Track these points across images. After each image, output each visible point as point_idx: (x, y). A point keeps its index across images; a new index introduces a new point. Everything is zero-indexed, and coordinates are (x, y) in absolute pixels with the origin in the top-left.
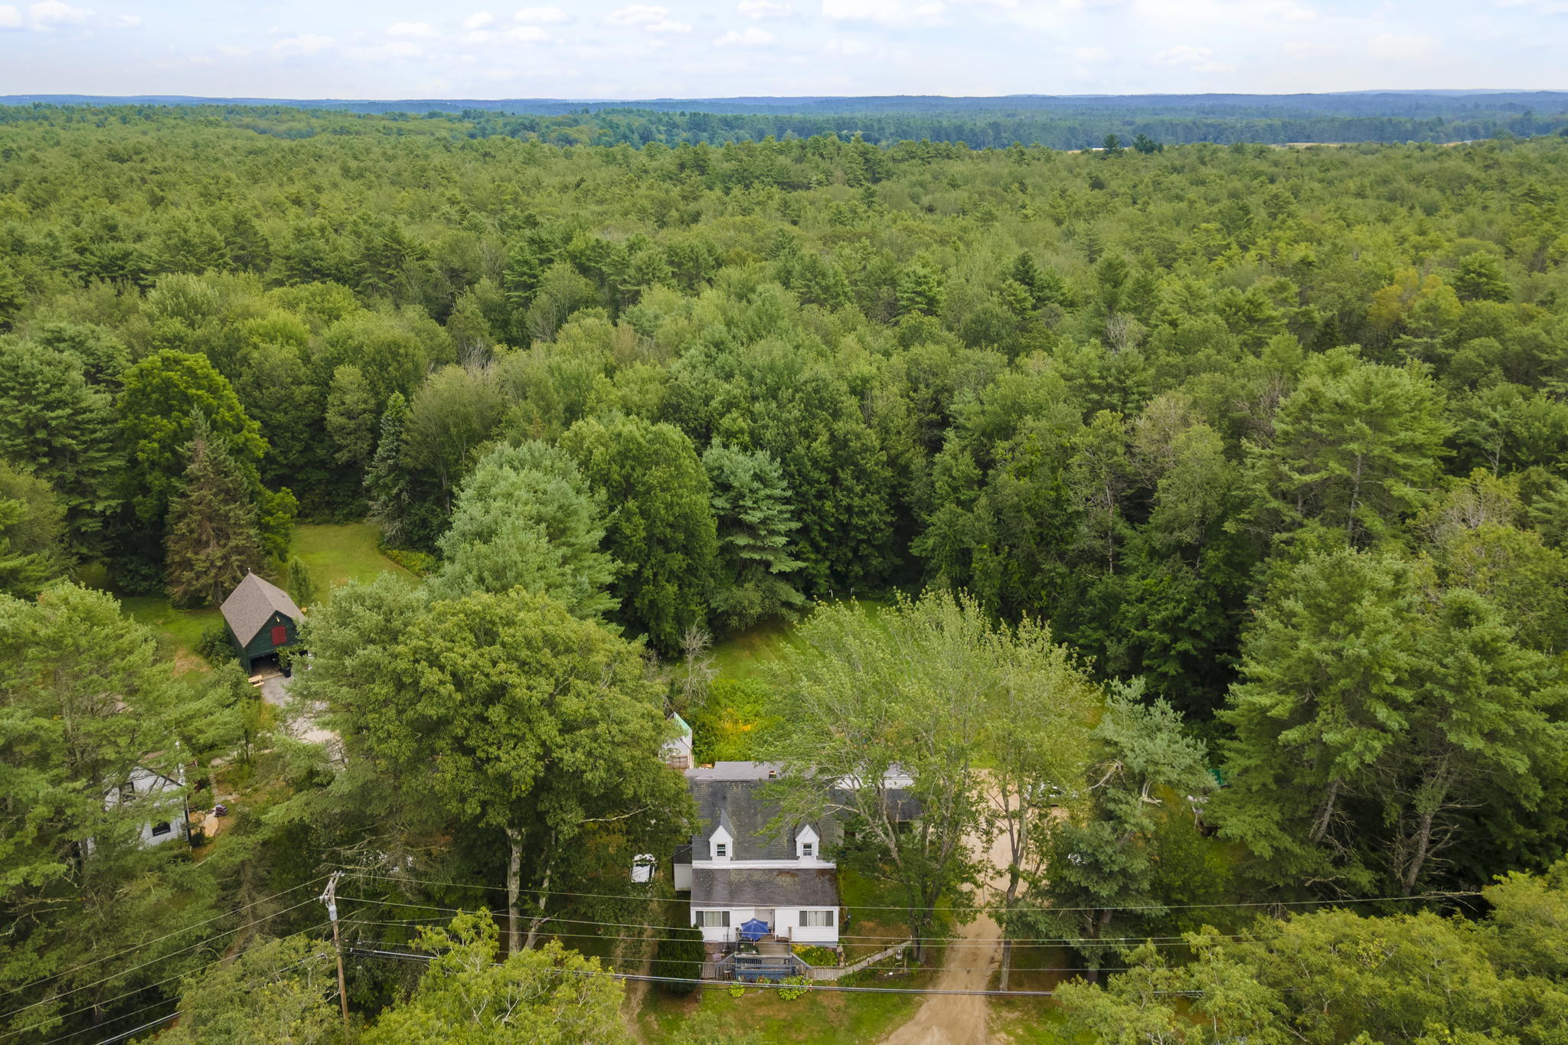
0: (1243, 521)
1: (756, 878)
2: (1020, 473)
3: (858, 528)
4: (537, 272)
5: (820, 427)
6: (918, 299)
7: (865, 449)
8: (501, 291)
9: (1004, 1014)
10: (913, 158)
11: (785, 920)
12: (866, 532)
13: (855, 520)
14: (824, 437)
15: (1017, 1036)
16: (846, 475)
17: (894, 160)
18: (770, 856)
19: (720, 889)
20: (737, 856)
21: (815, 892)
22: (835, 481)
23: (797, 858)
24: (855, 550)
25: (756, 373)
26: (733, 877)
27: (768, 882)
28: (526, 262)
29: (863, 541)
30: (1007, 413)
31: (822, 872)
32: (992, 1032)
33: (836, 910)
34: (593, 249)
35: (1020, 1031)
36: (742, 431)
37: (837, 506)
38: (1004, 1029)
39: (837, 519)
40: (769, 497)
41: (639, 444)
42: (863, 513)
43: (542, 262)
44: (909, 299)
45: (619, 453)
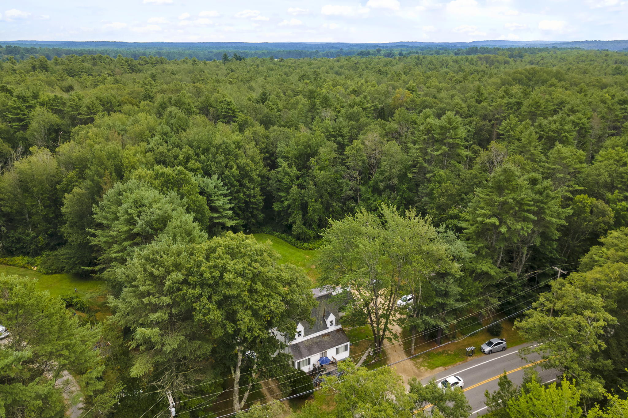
0: (414, 172)
1: (315, 341)
2: (320, 169)
3: (253, 203)
4: (26, 112)
5: (232, 163)
6: (230, 111)
7: (252, 170)
8: (5, 123)
9: (418, 361)
10: (148, 64)
11: (331, 353)
12: (256, 204)
13: (252, 200)
14: (235, 167)
15: (426, 366)
16: (246, 181)
17: (140, 64)
18: (318, 331)
19: (304, 350)
20: (306, 335)
21: (339, 339)
22: (241, 185)
23: (328, 328)
24: (251, 213)
25: (195, 143)
26: (306, 344)
27: (320, 341)
28: (19, 108)
29: (255, 208)
30: (306, 148)
31: (338, 331)
32: (419, 368)
33: (348, 343)
34: (54, 100)
35: (426, 364)
36: (198, 168)
37: (244, 194)
38: (421, 366)
39: (245, 200)
40: (221, 194)
41: (173, 176)
42: (254, 197)
43: (27, 107)
44: (225, 112)
45: (165, 181)
